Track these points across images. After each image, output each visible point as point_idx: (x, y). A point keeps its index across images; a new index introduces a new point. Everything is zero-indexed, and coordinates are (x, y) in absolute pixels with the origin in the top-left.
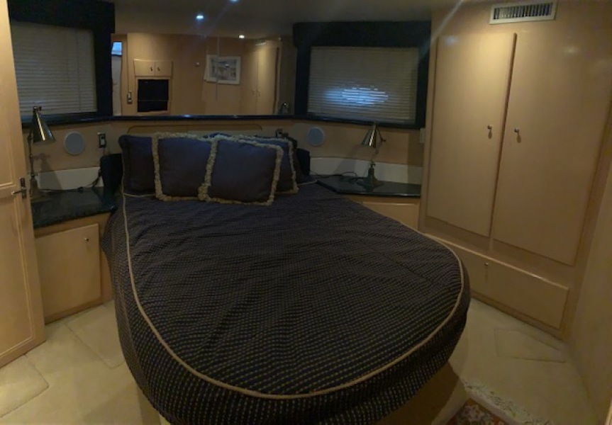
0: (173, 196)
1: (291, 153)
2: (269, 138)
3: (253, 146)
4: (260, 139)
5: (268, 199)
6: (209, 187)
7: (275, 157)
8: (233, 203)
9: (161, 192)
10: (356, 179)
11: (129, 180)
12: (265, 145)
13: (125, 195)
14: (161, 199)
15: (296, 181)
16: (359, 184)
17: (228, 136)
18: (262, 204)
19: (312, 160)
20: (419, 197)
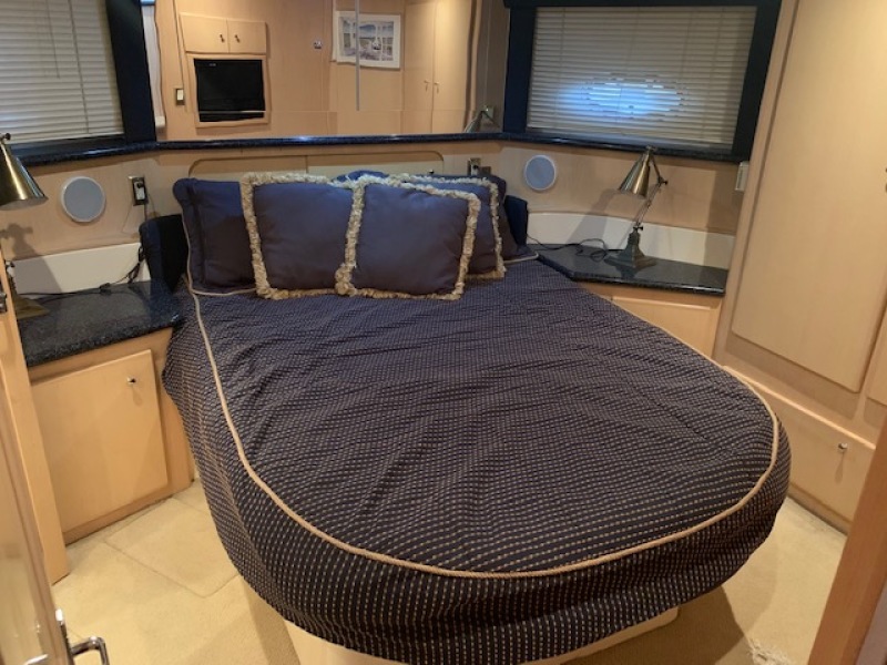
1: (494, 206)
2: (456, 178)
3: (428, 194)
5: (454, 289)
6: (354, 269)
7: (466, 215)
8: (396, 297)
9: (267, 284)
10: (604, 252)
11: (202, 265)
12: (449, 192)
13: (196, 294)
14: (267, 297)
15: (501, 255)
16: (609, 262)
17: (383, 176)
18: (444, 298)
19: (531, 216)
20: (721, 295)
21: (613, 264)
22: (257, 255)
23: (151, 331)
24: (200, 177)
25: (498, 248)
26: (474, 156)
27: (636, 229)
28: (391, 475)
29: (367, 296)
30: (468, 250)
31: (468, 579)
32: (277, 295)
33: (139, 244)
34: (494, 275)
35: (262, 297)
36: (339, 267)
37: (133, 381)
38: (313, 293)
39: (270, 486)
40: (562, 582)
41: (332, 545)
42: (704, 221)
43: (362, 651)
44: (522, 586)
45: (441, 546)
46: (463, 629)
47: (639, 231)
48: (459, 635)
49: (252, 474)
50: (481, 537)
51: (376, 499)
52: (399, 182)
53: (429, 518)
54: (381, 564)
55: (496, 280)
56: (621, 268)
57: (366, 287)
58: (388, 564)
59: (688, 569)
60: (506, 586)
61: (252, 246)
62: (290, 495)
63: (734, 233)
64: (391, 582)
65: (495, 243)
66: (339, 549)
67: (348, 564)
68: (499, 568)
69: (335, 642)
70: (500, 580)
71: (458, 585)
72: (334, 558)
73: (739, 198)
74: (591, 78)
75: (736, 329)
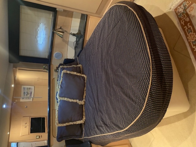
0: (83, 115)
1: (65, 67)
2: (58, 75)
3: (62, 82)
4: (59, 79)
5: (84, 77)
6: (79, 100)
7: (67, 73)
8: (85, 90)
9: (81, 121)
10: (77, 42)
11: (77, 136)
12: (61, 77)
13: (84, 137)
14: (85, 121)
15: (77, 65)
16: (79, 40)
17: (57, 93)
18: (86, 79)
19: (68, 58)
20: (87, 15)
22: (75, 123)
24: (56, 136)
25: (75, 66)
26: (54, 70)
28: (127, 96)
29: (85, 97)
30: (75, 73)
31: (152, 79)
32: (84, 118)
34: (81, 67)
35: (85, 122)
36: (78, 104)
38: (84, 110)
39: (129, 125)
40: (153, 56)
42: (70, 19)
44: (154, 66)
45: (144, 85)
46: (164, 80)
47: (72, 33)
49: (126, 129)
50: (142, 75)
51: (132, 100)
52: (59, 89)
53: (137, 88)
54: (148, 100)
55: (82, 67)
56: (80, 38)
57: (83, 97)
58: (148, 98)
59: (150, 26)
60: (154, 70)
61: (73, 124)
62: (131, 120)
63: (73, 12)
64: (153, 97)
65: (74, 67)
66: (144, 110)
67: (147, 108)
68: (149, 71)
70: (152, 71)
71: (153, 81)
72: (147, 111)
73: (65, 11)
74: (36, 43)
75: (95, 12)
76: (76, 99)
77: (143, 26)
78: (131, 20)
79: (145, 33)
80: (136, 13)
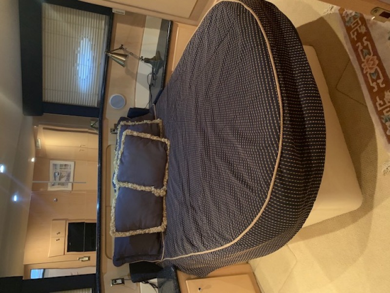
0: (162, 216)
1: (130, 123)
2: (117, 140)
3: (123, 154)
4: (118, 148)
5: (165, 143)
6: (155, 188)
7: (132, 136)
8: (168, 169)
9: (159, 227)
10: (154, 74)
11: (151, 256)
12: (122, 144)
13: (163, 259)
14: (165, 227)
15: (152, 120)
16: (157, 72)
17: (114, 173)
18: (169, 148)
19: (136, 106)
20: (172, 22)
21: (158, 70)
22: (147, 231)
23: (177, 280)
24: (113, 255)
25: (149, 122)
26: (109, 131)
27: (142, 60)
29: (167, 182)
30: (148, 136)
31: (283, 145)
32: (165, 223)
33: (141, 283)
34: (161, 124)
35: (166, 230)
36: (154, 194)
37: (200, 289)
38: (164, 206)
39: (241, 233)
40: (287, 102)
41: (266, 207)
42: (140, 29)
43: (317, 194)
44: (287, 120)
45: (268, 157)
46: (307, 148)
47: (143, 58)
48: (310, 149)
49: (236, 241)
50: (264, 138)
51: (247, 185)
52: (117, 166)
54: (274, 184)
55: (163, 123)
56: (159, 68)
57: (163, 182)
58: (275, 181)
59: (285, 42)
60: (287, 127)
61: (143, 233)
62: (244, 224)
63: (145, 16)
64: (284, 180)
65: (146, 123)
66: (268, 204)
67: (274, 200)
68: (278, 131)
69: (312, 206)
70: (284, 131)
71: (286, 150)
72: (272, 206)
73: (128, 13)
74: (75, 77)
75: (188, 16)
76: (150, 186)
77: (270, 44)
78: (248, 31)
79: (274, 58)
80: (259, 17)
